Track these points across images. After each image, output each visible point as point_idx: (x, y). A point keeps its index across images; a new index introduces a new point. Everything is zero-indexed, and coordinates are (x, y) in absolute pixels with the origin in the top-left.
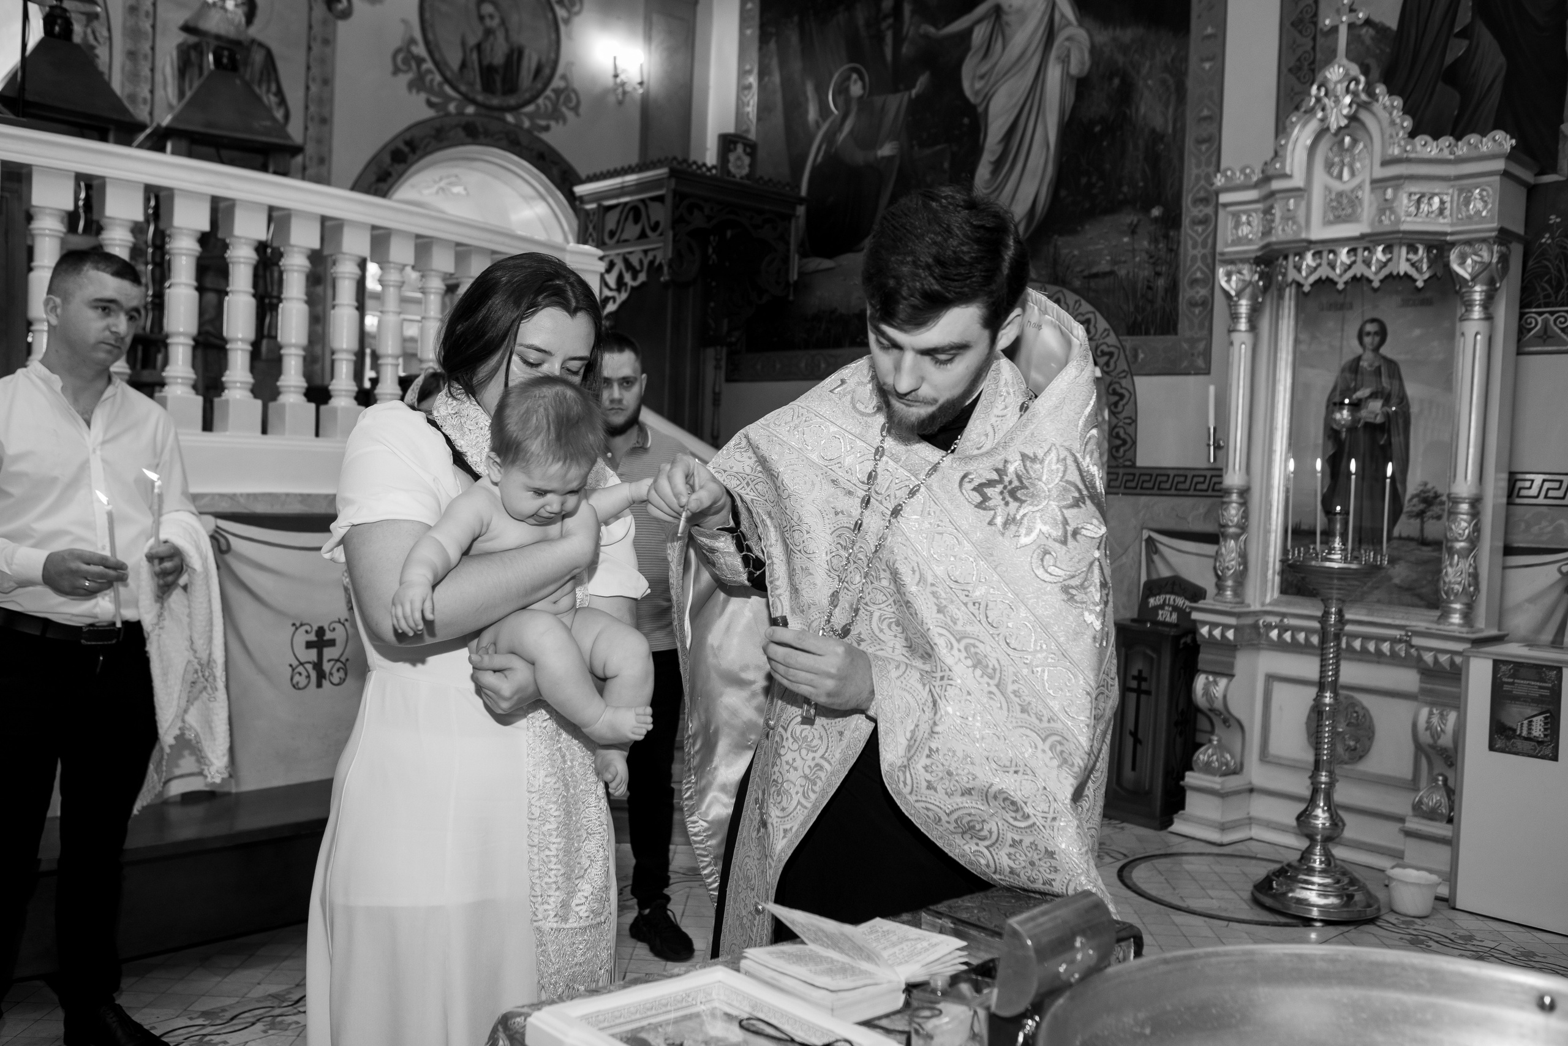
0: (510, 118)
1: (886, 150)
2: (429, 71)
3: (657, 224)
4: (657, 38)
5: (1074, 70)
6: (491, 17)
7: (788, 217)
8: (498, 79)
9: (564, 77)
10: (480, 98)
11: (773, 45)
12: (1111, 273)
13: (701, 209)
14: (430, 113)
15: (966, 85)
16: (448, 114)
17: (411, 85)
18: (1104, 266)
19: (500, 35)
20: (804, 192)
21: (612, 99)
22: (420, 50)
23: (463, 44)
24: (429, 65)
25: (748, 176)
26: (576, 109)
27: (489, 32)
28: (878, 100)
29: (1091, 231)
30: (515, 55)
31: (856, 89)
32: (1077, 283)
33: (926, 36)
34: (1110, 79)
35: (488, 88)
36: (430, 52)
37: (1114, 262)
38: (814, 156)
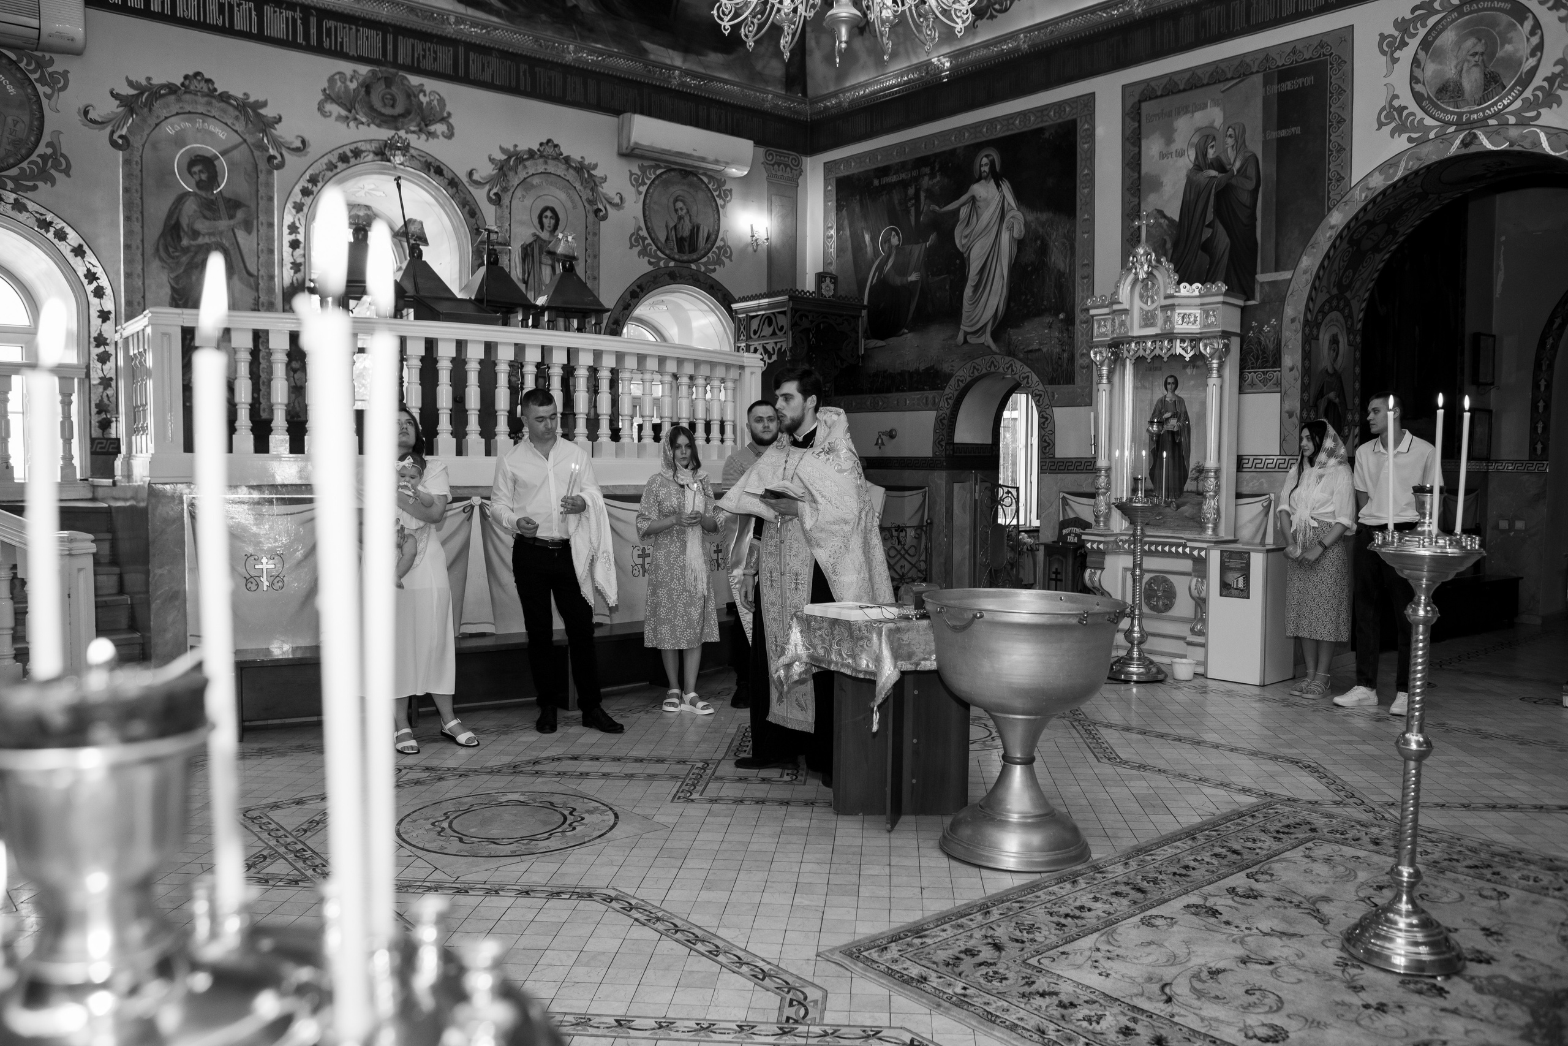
0: (693, 266)
1: (913, 277)
2: (649, 244)
3: (782, 327)
4: (776, 210)
5: (1016, 235)
6: (681, 209)
7: (857, 318)
8: (686, 244)
9: (723, 239)
10: (677, 257)
11: (844, 212)
12: (1039, 350)
13: (807, 317)
14: (651, 268)
15: (957, 241)
16: (660, 268)
17: (639, 254)
18: (1035, 346)
19: (687, 219)
20: (866, 303)
21: (750, 249)
22: (644, 233)
23: (667, 227)
24: (649, 241)
25: (833, 296)
26: (730, 258)
27: (680, 218)
28: (908, 248)
29: (1028, 326)
30: (695, 230)
31: (895, 241)
32: (1021, 356)
33: (934, 212)
34: (1036, 241)
35: (681, 250)
36: (649, 233)
37: (1041, 344)
38: (871, 278)
